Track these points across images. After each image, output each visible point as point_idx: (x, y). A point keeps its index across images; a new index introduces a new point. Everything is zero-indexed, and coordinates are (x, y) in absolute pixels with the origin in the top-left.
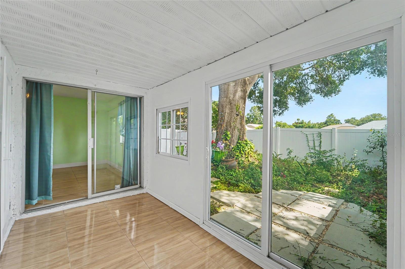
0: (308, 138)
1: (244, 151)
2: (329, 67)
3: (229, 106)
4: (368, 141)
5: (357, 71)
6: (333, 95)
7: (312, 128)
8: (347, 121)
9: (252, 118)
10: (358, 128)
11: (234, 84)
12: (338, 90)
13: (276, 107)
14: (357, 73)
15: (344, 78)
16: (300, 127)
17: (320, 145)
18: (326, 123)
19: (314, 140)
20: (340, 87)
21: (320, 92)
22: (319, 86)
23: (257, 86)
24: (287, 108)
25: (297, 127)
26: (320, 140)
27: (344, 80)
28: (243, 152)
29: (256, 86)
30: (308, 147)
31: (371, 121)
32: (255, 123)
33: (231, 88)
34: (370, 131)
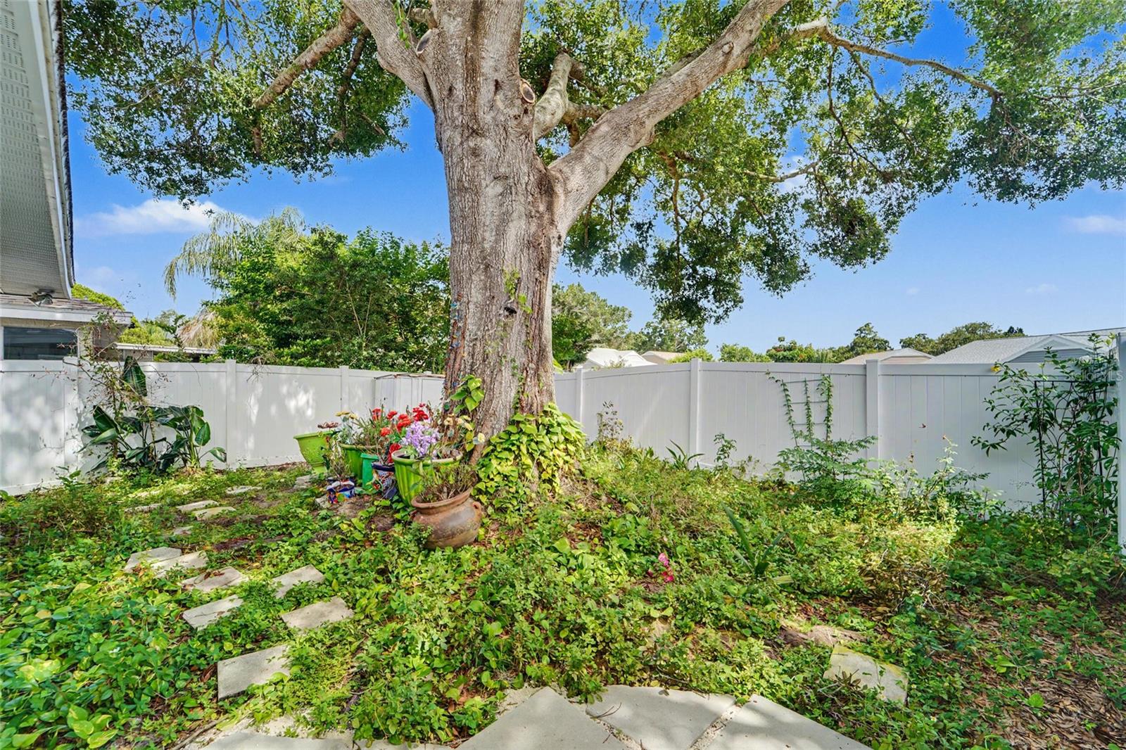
0: (787, 395)
1: (536, 455)
2: (855, 176)
3: (483, 277)
4: (989, 405)
5: (939, 184)
6: (869, 260)
7: (819, 361)
8: (907, 344)
9: (660, 335)
10: (934, 360)
11: (499, 189)
12: (881, 245)
13: (707, 297)
14: (939, 189)
15: (899, 205)
16: (785, 359)
17: (827, 419)
18: (852, 349)
19: (807, 403)
20: (887, 236)
21: (830, 251)
22: (830, 233)
23: (650, 231)
24: (737, 301)
25: (778, 360)
26: (826, 404)
27: (902, 213)
28: (529, 461)
29: (647, 232)
30: (789, 426)
31: (966, 341)
32: (667, 350)
33: (489, 205)
34: (990, 370)
